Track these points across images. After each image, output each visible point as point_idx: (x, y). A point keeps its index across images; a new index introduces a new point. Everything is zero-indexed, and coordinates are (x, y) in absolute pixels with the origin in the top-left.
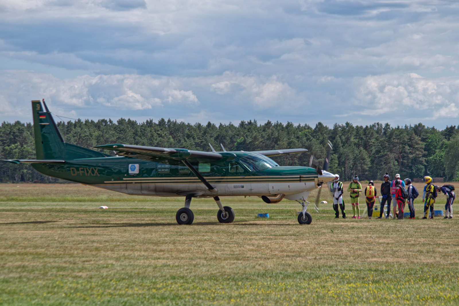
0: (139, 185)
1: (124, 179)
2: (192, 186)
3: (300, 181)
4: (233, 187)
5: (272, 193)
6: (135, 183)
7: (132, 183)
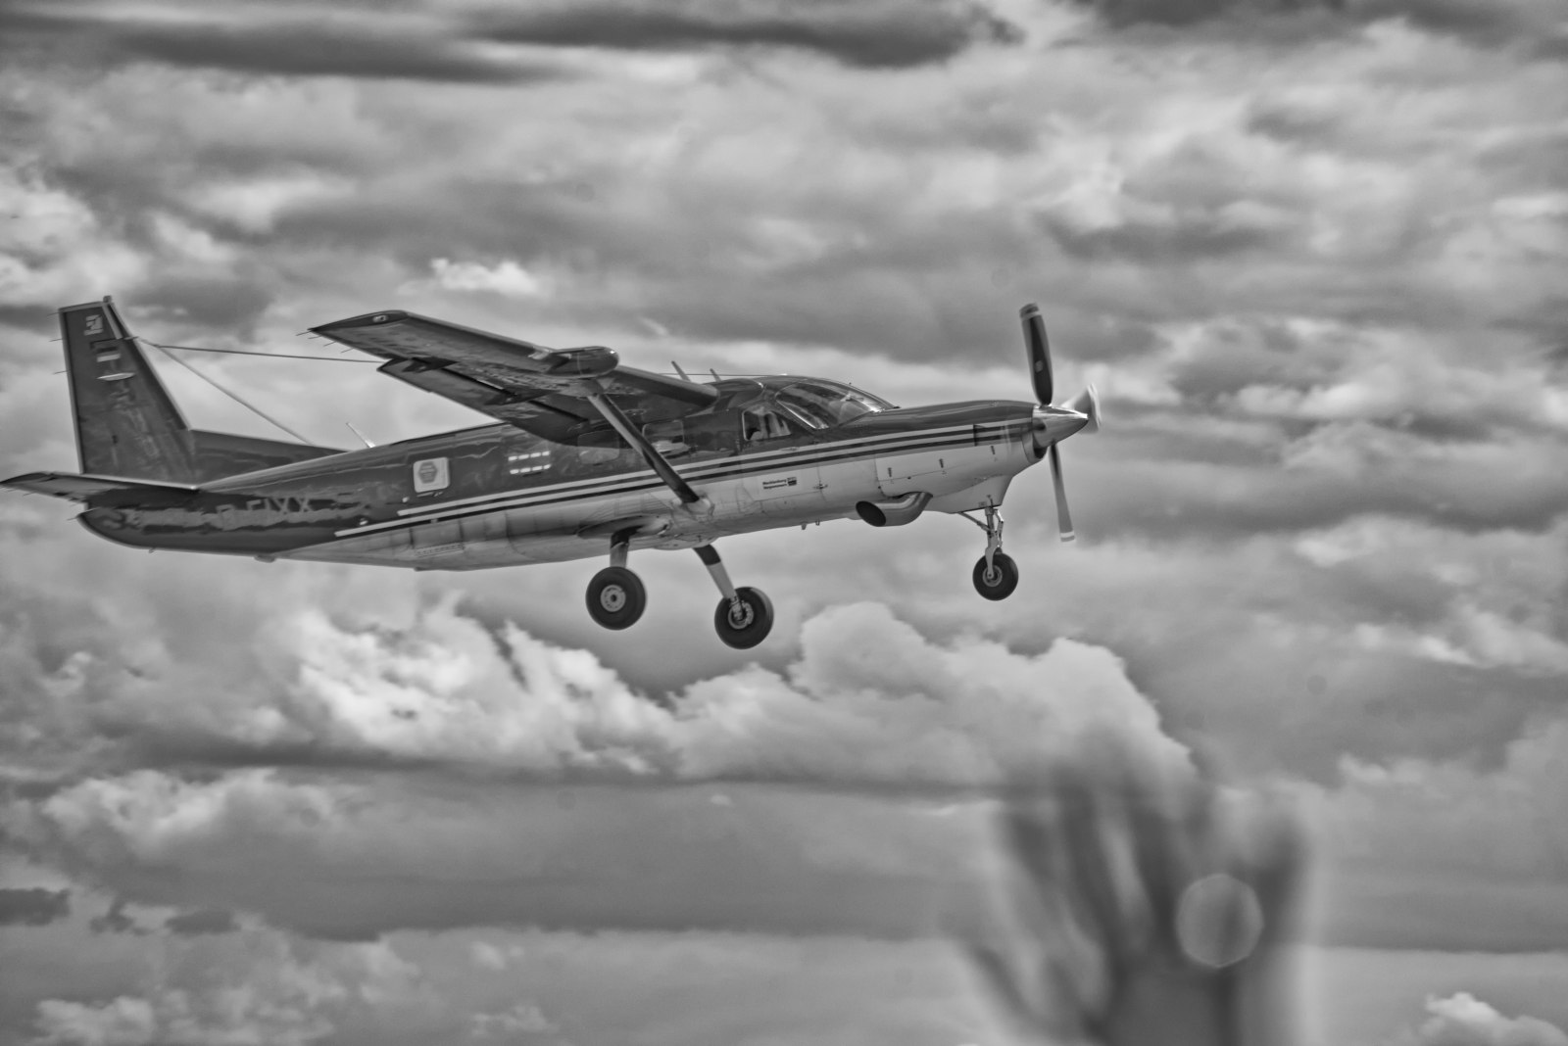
0: (453, 525)
1: (402, 513)
2: (629, 502)
3: (976, 441)
4: (761, 486)
5: (889, 489)
6: (441, 519)
7: (428, 522)
